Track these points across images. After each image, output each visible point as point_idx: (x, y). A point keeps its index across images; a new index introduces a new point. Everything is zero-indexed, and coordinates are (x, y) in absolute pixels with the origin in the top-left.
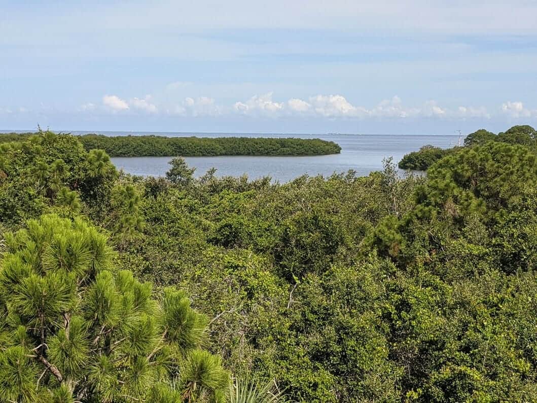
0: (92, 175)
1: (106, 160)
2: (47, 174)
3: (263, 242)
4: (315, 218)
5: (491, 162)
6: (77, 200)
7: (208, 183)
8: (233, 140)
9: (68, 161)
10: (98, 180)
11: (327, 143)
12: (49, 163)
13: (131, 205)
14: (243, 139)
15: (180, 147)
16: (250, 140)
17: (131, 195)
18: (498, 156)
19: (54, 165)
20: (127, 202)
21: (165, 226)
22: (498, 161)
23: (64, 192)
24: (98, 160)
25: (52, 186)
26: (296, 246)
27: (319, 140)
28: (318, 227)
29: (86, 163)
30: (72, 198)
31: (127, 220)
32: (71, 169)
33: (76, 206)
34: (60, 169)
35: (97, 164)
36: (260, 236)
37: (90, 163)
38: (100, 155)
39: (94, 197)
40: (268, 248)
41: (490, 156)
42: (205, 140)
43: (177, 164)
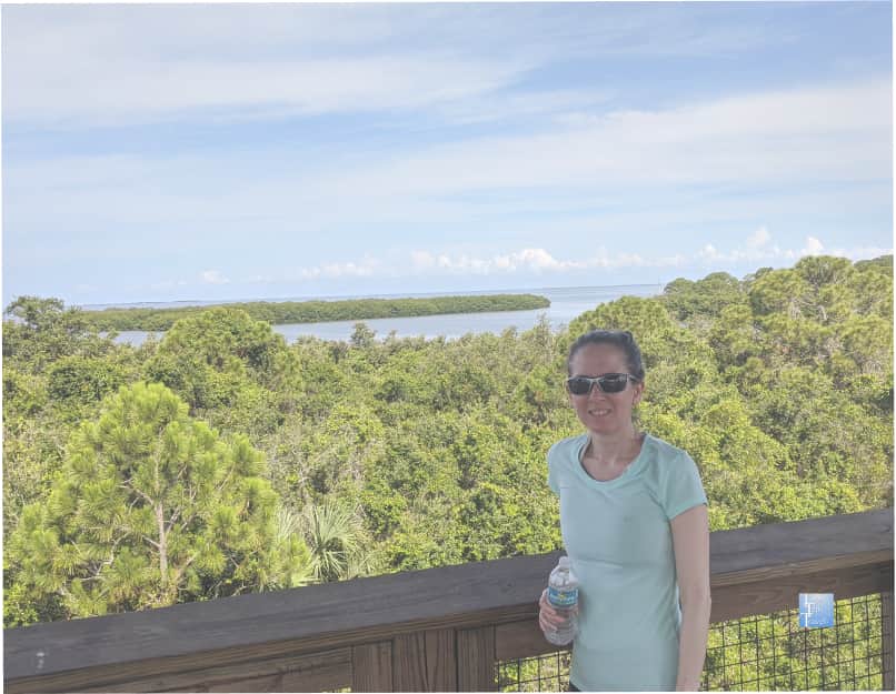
0: (256, 343)
1: (268, 330)
2: (217, 345)
3: (424, 395)
4: (468, 372)
5: (622, 314)
6: (242, 367)
7: (389, 344)
8: (447, 299)
9: (235, 333)
10: (263, 347)
11: (537, 298)
12: (218, 335)
13: (292, 369)
14: (456, 298)
15: (396, 309)
16: (464, 298)
17: (292, 360)
18: (628, 309)
19: (222, 337)
20: (289, 366)
21: (327, 385)
22: (628, 313)
23: (231, 361)
24: (262, 329)
25: (221, 355)
26: (452, 397)
27: (529, 296)
28: (470, 379)
29: (251, 334)
30: (238, 365)
31: (288, 382)
32: (239, 340)
33: (241, 372)
34: (228, 340)
35: (260, 334)
36: (421, 390)
37: (255, 333)
38: (263, 326)
39: (260, 363)
40: (428, 400)
41: (621, 309)
42: (419, 300)
43: (360, 327)
